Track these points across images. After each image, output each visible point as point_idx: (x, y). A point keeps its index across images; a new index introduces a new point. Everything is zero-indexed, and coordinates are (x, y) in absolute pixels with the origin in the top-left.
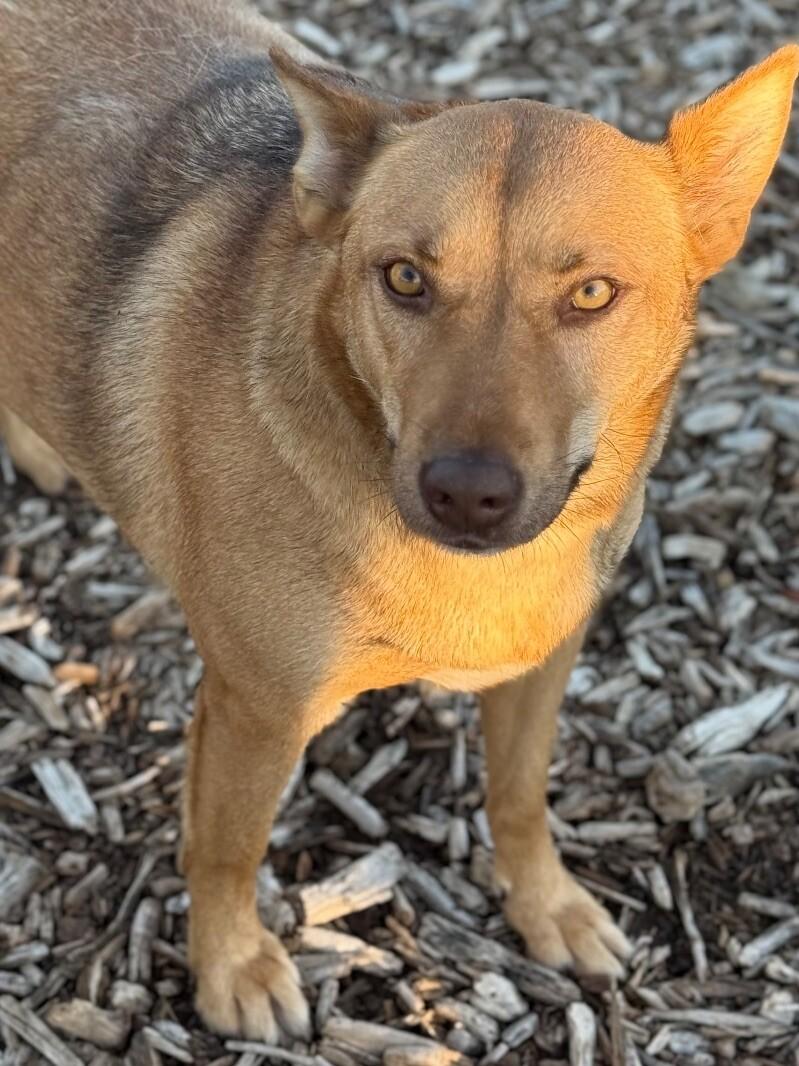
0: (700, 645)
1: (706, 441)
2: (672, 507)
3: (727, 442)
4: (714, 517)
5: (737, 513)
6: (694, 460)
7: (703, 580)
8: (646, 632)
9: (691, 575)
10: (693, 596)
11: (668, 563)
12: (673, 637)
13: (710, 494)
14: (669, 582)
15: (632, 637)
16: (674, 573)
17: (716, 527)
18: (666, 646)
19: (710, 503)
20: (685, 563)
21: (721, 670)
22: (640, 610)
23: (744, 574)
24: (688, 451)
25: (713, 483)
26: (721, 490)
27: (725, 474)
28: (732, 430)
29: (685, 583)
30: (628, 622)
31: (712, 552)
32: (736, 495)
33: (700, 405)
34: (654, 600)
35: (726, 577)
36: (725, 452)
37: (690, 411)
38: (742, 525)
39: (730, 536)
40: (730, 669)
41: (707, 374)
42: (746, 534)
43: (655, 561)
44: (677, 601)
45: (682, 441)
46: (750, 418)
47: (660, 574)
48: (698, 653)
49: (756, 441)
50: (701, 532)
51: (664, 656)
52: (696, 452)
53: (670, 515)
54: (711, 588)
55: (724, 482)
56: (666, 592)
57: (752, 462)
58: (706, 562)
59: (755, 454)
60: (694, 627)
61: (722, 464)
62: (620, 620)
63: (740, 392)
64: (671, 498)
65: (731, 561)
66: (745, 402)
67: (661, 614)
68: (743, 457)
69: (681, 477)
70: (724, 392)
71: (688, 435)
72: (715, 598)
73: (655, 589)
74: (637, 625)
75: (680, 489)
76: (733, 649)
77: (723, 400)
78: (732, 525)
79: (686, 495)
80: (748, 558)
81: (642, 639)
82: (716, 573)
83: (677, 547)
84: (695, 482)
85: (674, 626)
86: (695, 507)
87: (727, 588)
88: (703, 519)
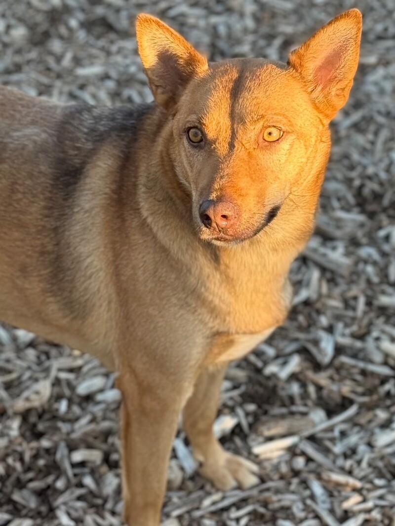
0: (92, 506)
1: (89, 398)
2: (74, 436)
3: (99, 397)
4: (96, 438)
5: (107, 434)
6: (83, 409)
7: (93, 472)
8: (65, 504)
9: (86, 470)
10: (88, 481)
11: (74, 465)
12: (79, 504)
13: (92, 426)
14: (75, 475)
15: (58, 507)
16: (77, 471)
17: (97, 443)
18: (76, 510)
19: (93, 431)
20: (82, 464)
21: (103, 517)
22: (61, 492)
23: (113, 466)
24: (80, 405)
25: (93, 420)
26: (98, 423)
27: (99, 414)
28: (101, 391)
29: (83, 475)
30: (55, 499)
31: (95, 456)
32: (106, 425)
33: (84, 380)
34: (68, 487)
35: (104, 469)
36: (98, 403)
37: (79, 383)
38: (111, 440)
39: (104, 447)
40: (108, 516)
41: (87, 363)
42: (113, 445)
43: (67, 465)
44: (80, 485)
45: (76, 400)
46: (110, 383)
47: (70, 472)
48: (92, 510)
49: (112, 395)
50: (90, 447)
51: (74, 514)
52: (84, 405)
53: (73, 440)
54: (97, 475)
55: (99, 419)
56: (74, 481)
57: (113, 406)
58: (94, 462)
59: (114, 402)
60: (89, 497)
61: (97, 410)
62: (51, 499)
63: (103, 370)
64: (73, 431)
65: (106, 460)
66: (107, 375)
67: (72, 493)
68: (108, 404)
69: (77, 419)
70: (95, 371)
71: (79, 396)
72: (98, 481)
73: (68, 480)
74: (61, 500)
75: (77, 426)
76: (109, 505)
77: (96, 375)
78: (105, 441)
79: (80, 428)
80: (114, 457)
81: (63, 508)
82: (99, 467)
83: (78, 456)
84: (84, 421)
85: (80, 498)
86: (86, 434)
87: (105, 474)
88: (91, 440)
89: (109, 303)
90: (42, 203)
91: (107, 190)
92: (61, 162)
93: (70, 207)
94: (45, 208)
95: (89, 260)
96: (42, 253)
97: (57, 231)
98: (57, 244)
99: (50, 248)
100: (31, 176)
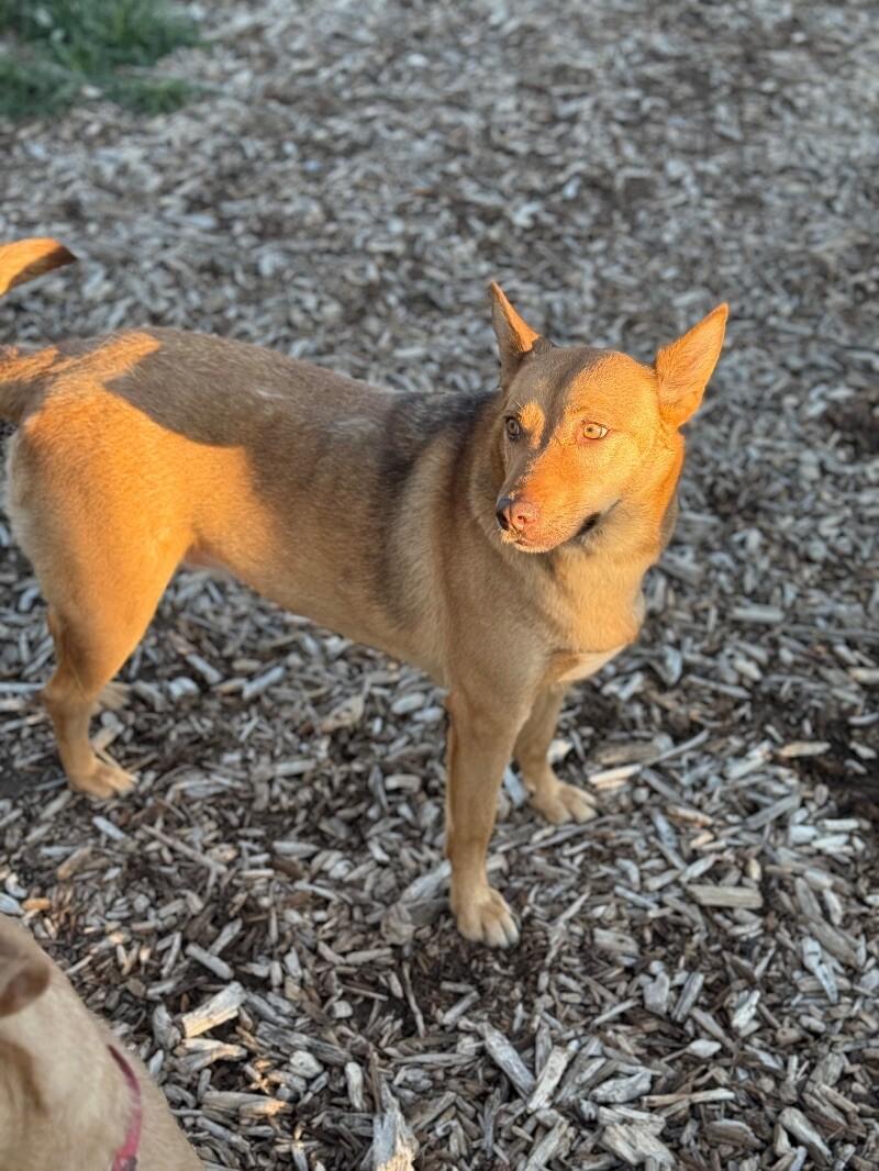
0: (409, 838)
1: (405, 717)
2: (390, 759)
3: (418, 716)
4: (413, 762)
5: (425, 758)
6: (399, 729)
7: (410, 801)
8: (378, 835)
9: (402, 798)
10: (404, 810)
11: (388, 792)
12: (394, 836)
13: (410, 749)
14: (390, 803)
15: (370, 839)
16: (393, 798)
17: (415, 768)
18: (390, 842)
19: (410, 754)
20: (398, 791)
21: (421, 851)
22: (375, 822)
23: (433, 794)
24: (395, 725)
25: (410, 742)
26: (415, 745)
27: (417, 736)
28: (420, 709)
29: (398, 803)
30: (368, 830)
31: (413, 782)
32: (424, 747)
33: (400, 696)
34: (381, 817)
35: (422, 797)
36: (416, 723)
37: (395, 701)
38: (430, 764)
39: (422, 772)
40: (426, 849)
41: (404, 678)
42: (432, 770)
43: (380, 792)
44: (395, 814)
45: (392, 719)
46: (429, 701)
47: (384, 800)
48: (408, 843)
49: (432, 714)
50: (406, 772)
51: (389, 847)
52: (400, 725)
53: (388, 764)
54: (414, 804)
55: (417, 741)
56: (388, 809)
57: (433, 727)
58: (410, 789)
59: (434, 722)
60: (406, 828)
61: (415, 730)
62: (363, 830)
63: (423, 686)
64: (387, 754)
65: (425, 787)
66: (426, 692)
67: (386, 823)
68: (427, 725)
69: (392, 741)
70: (413, 687)
71: (395, 715)
72: (416, 810)
73: (382, 808)
74: (373, 831)
75: (392, 748)
76: (427, 838)
77: (414, 692)
78: (424, 765)
79: (396, 750)
80: (434, 783)
81: (376, 839)
82: (416, 795)
83: (392, 782)
84: (400, 742)
85: (395, 829)
86: (402, 758)
87: (423, 802)
88: (407, 764)
89: (439, 613)
90: (368, 501)
91: (439, 487)
92: (389, 454)
93: (398, 505)
94: (371, 506)
95: (416, 565)
96: (367, 556)
97: (383, 533)
98: (383, 547)
99: (374, 551)
100: (356, 470)
